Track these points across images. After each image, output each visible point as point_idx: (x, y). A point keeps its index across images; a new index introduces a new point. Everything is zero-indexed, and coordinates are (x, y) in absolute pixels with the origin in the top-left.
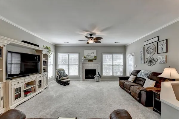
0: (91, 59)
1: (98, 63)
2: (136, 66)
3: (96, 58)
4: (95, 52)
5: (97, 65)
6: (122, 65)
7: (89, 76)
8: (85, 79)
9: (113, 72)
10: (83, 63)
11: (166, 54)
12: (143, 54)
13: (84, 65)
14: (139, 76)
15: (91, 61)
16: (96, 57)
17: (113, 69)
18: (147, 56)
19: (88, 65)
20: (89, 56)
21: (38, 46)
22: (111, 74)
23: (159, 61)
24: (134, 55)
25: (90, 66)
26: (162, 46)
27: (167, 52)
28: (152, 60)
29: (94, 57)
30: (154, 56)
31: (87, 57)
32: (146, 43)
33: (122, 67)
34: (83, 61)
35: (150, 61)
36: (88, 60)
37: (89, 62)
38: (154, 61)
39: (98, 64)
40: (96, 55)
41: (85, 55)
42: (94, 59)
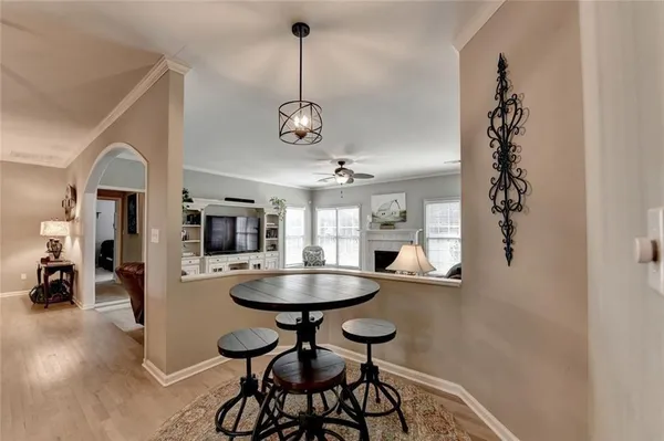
0: (390, 219)
3: (405, 217)
4: (401, 198)
10: (368, 233)
13: (373, 238)
15: (387, 225)
16: (405, 212)
20: (386, 212)
21: (252, 202)
25: (385, 242)
29: (398, 215)
31: (380, 214)
34: (369, 227)
36: (379, 225)
37: (381, 229)
40: (403, 208)
41: (375, 210)
42: (399, 219)
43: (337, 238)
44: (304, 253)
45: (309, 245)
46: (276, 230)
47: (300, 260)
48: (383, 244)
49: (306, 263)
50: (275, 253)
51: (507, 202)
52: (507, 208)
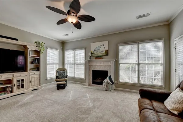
0: (100, 54)
4: (106, 43)
6: (161, 64)
7: (99, 80)
8: (93, 84)
9: (139, 77)
10: (89, 61)
13: (91, 64)
15: (99, 57)
16: (108, 51)
17: (139, 71)
19: (96, 64)
20: (98, 51)
21: (17, 40)
22: (135, 81)
25: (100, 66)
29: (104, 52)
31: (95, 52)
33: (161, 68)
34: (89, 59)
36: (95, 57)
37: (96, 59)
39: (110, 63)
40: (107, 49)
41: (92, 50)
42: (105, 54)
43: (74, 64)
44: (57, 71)
45: (61, 67)
46: (38, 59)
47: (54, 75)
48: (96, 67)
49: (57, 77)
50: (37, 73)
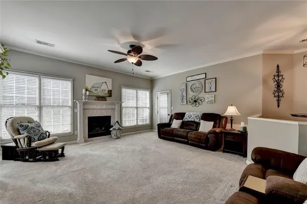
0: (101, 94)
1: (113, 104)
2: (172, 108)
3: (111, 94)
4: (109, 81)
5: (113, 107)
6: (148, 108)
7: (97, 130)
8: (89, 137)
9: (137, 120)
10: (84, 104)
11: (215, 93)
12: (184, 92)
13: (87, 107)
14: (186, 120)
15: (101, 98)
16: (111, 91)
18: (191, 94)
19: (95, 107)
20: (98, 89)
22: (134, 123)
23: (207, 100)
24: (170, 93)
25: (99, 110)
26: (210, 85)
27: (216, 91)
28: (198, 99)
29: (107, 92)
30: (200, 96)
31: (93, 90)
32: (189, 79)
33: (148, 111)
34: (85, 99)
35: (195, 101)
36: (95, 97)
37: (98, 100)
38: (201, 100)
39: (115, 106)
40: (110, 88)
41: (89, 86)
42: (108, 95)
43: (40, 107)
48: (95, 111)
51: (278, 95)
52: (278, 96)
